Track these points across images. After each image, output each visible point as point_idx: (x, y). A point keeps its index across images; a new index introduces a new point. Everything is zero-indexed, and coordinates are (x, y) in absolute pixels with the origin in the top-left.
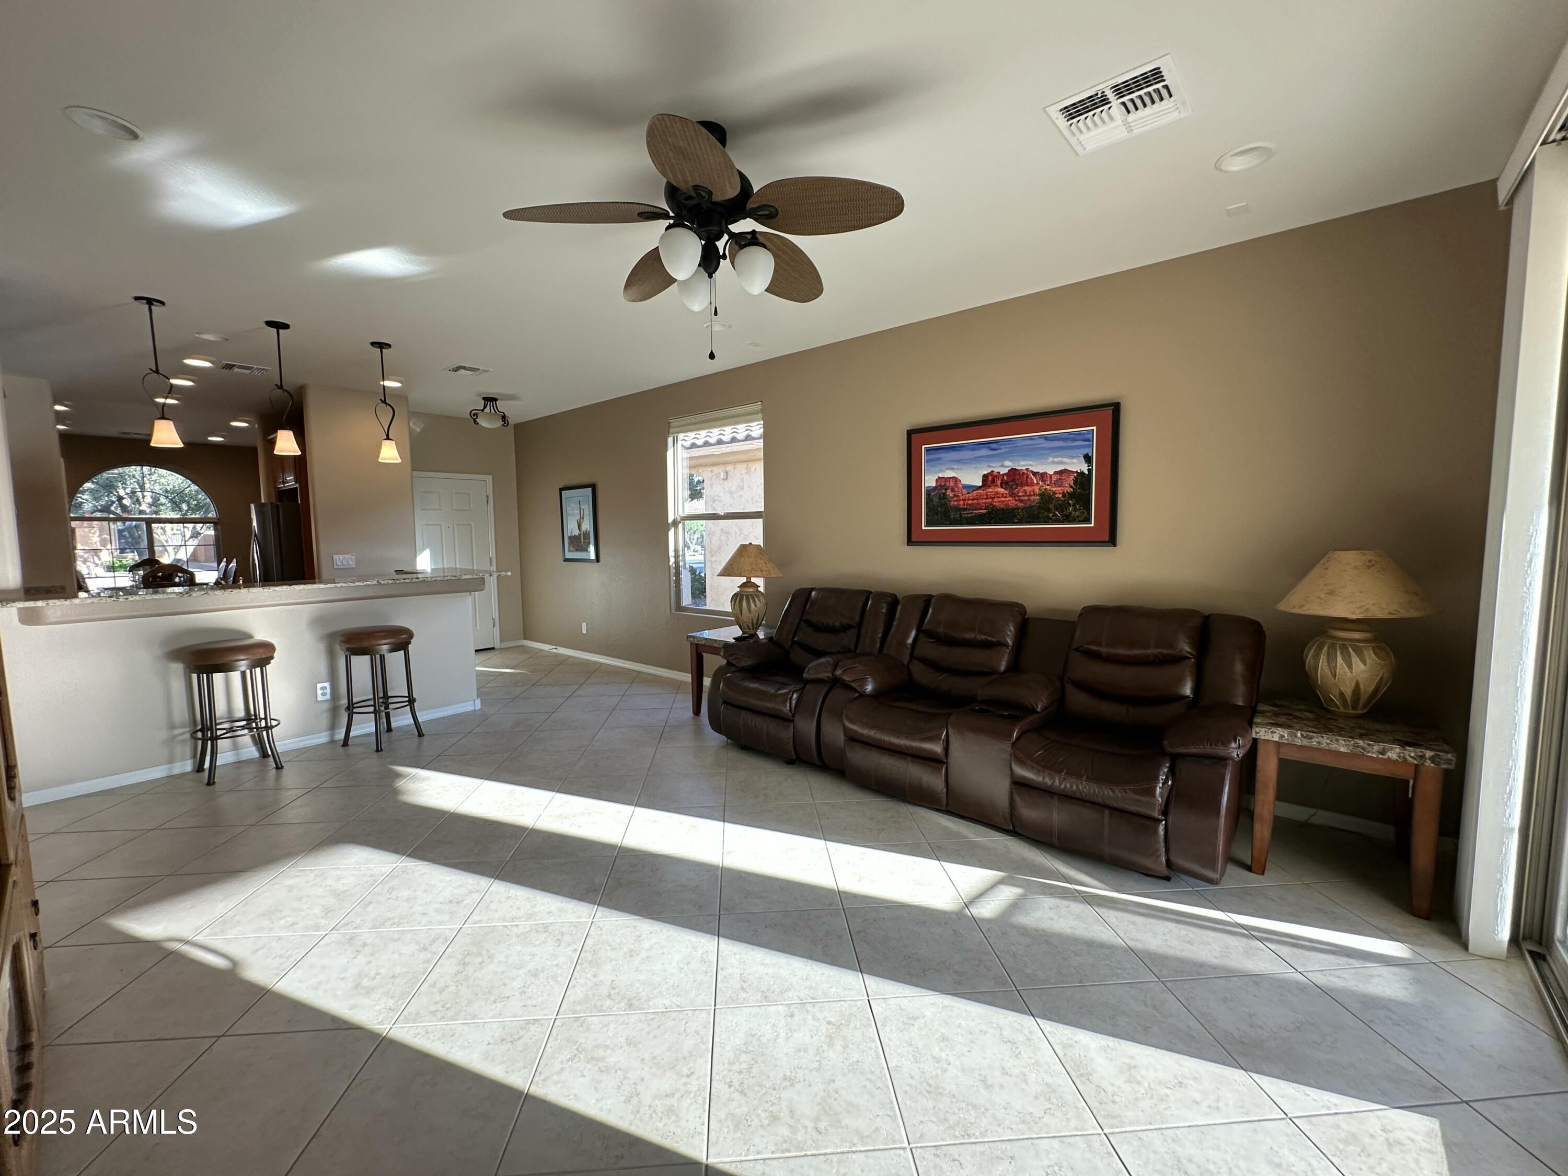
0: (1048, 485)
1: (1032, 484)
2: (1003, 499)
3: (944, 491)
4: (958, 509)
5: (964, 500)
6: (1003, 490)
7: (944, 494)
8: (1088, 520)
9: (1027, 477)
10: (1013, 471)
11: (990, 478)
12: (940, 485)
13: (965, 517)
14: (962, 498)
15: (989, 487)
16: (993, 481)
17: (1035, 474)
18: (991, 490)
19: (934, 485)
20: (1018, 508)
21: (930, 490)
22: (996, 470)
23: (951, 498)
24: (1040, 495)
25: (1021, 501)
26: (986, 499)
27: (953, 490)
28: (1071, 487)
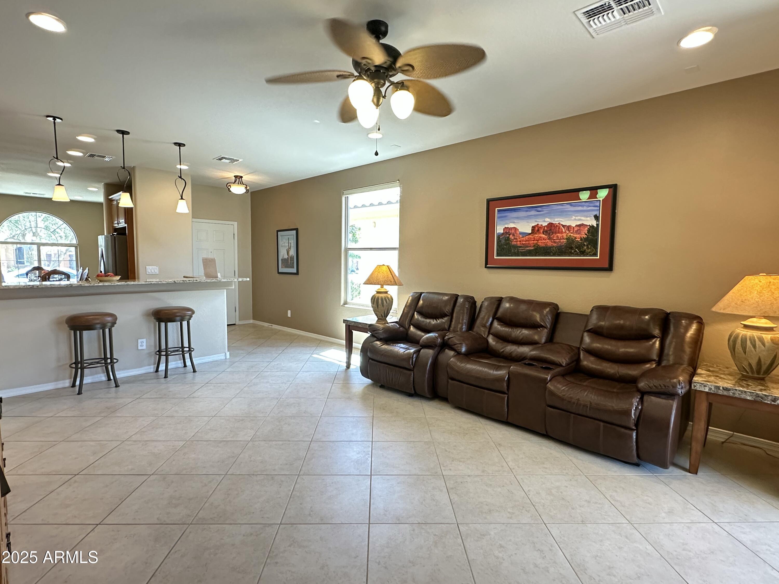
0: (572, 233)
1: (562, 232)
2: (544, 241)
3: (508, 236)
4: (515, 247)
5: (520, 241)
6: (544, 235)
7: (508, 237)
8: (595, 254)
9: (559, 228)
10: (551, 225)
11: (537, 228)
12: (506, 232)
13: (520, 252)
14: (519, 240)
15: (536, 233)
16: (538, 230)
17: (564, 226)
18: (536, 235)
19: (502, 232)
20: (553, 247)
21: (499, 235)
22: (540, 224)
23: (512, 240)
24: (567, 239)
25: (555, 242)
26: (533, 241)
27: (514, 235)
28: (586, 234)
